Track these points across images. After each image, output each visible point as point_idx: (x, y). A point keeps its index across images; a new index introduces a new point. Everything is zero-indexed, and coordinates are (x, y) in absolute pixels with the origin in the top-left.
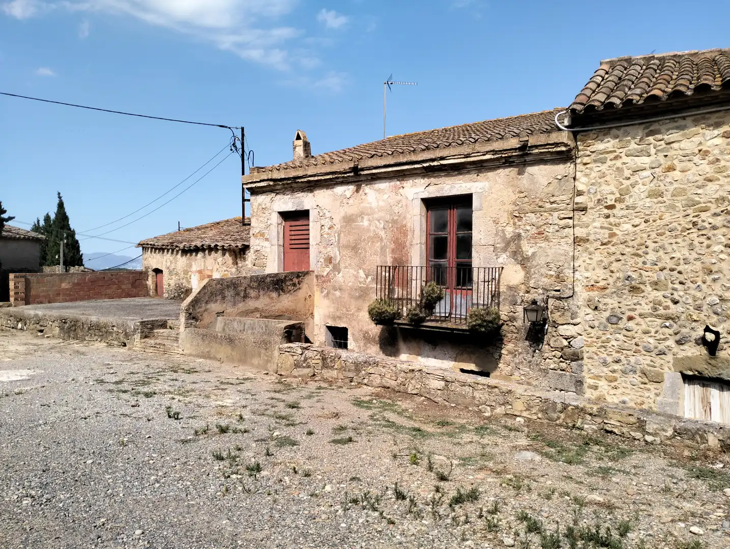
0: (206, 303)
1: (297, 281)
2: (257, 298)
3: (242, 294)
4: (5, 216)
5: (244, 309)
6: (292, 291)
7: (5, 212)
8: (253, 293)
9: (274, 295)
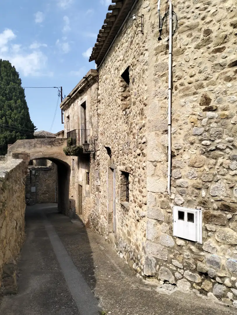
0: (17, 148)
1: (61, 142)
2: (41, 147)
3: (33, 146)
4: (35, 128)
5: (34, 151)
6: (58, 146)
7: (36, 127)
8: (38, 146)
9: (49, 147)
